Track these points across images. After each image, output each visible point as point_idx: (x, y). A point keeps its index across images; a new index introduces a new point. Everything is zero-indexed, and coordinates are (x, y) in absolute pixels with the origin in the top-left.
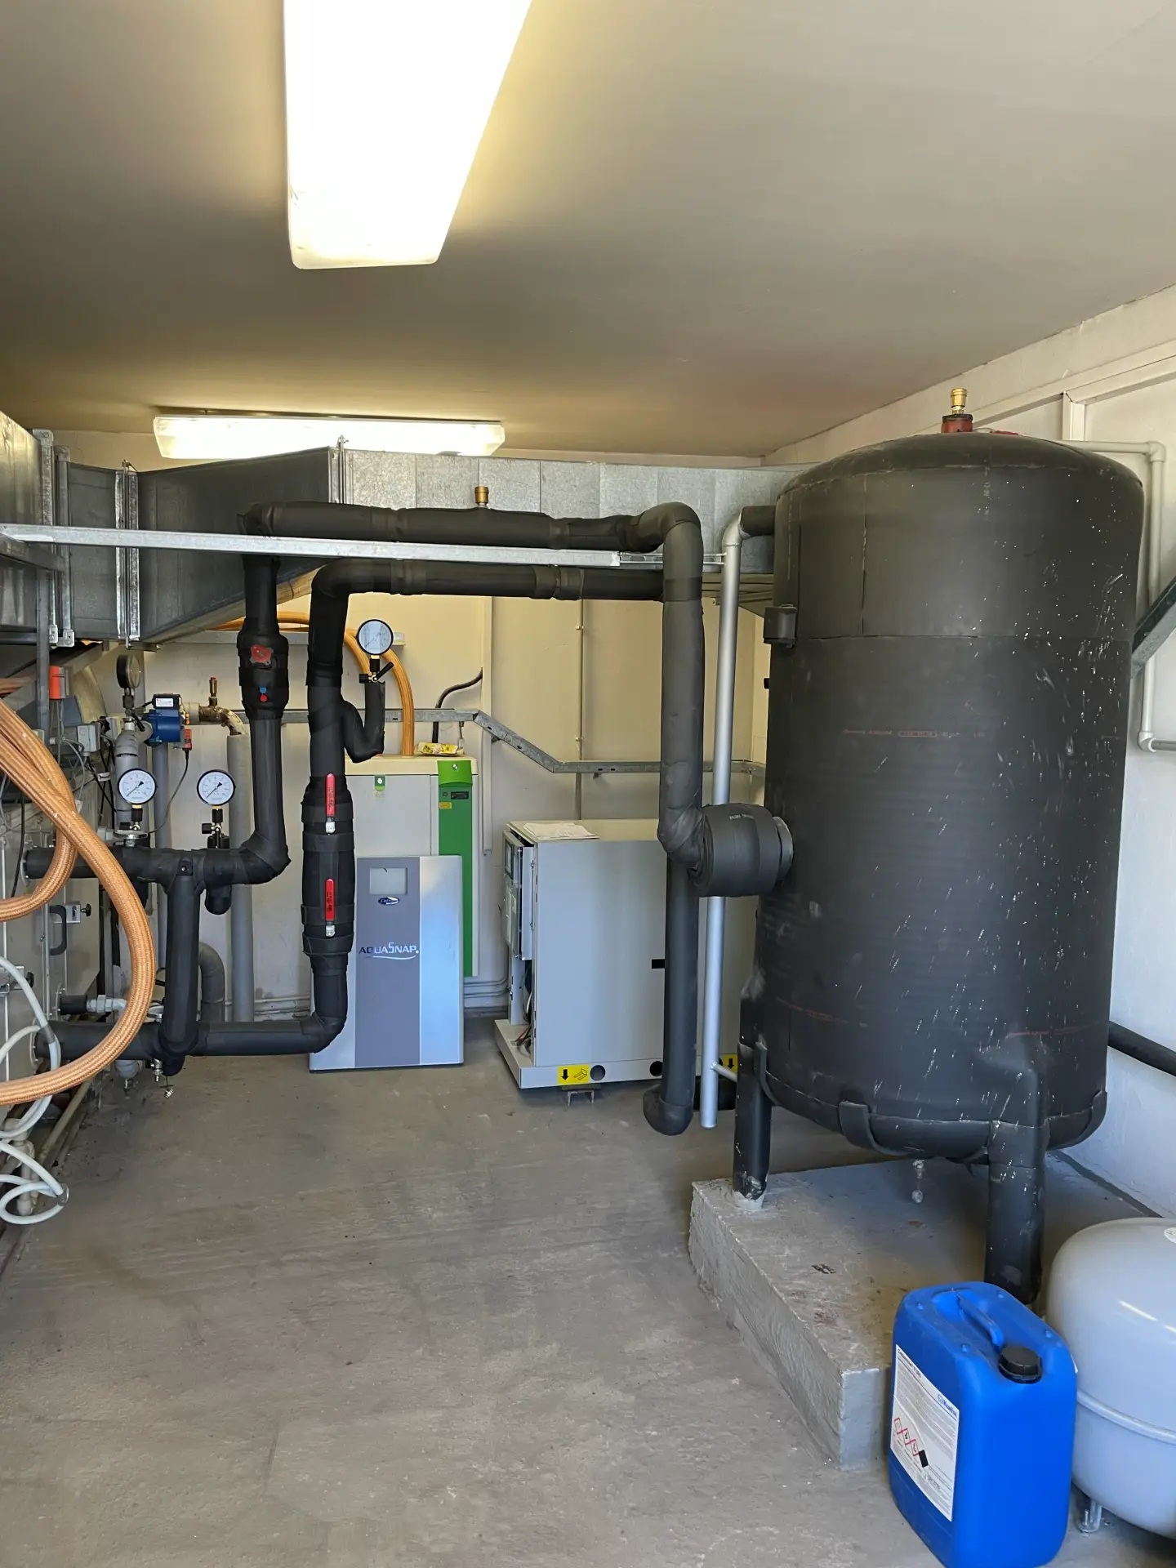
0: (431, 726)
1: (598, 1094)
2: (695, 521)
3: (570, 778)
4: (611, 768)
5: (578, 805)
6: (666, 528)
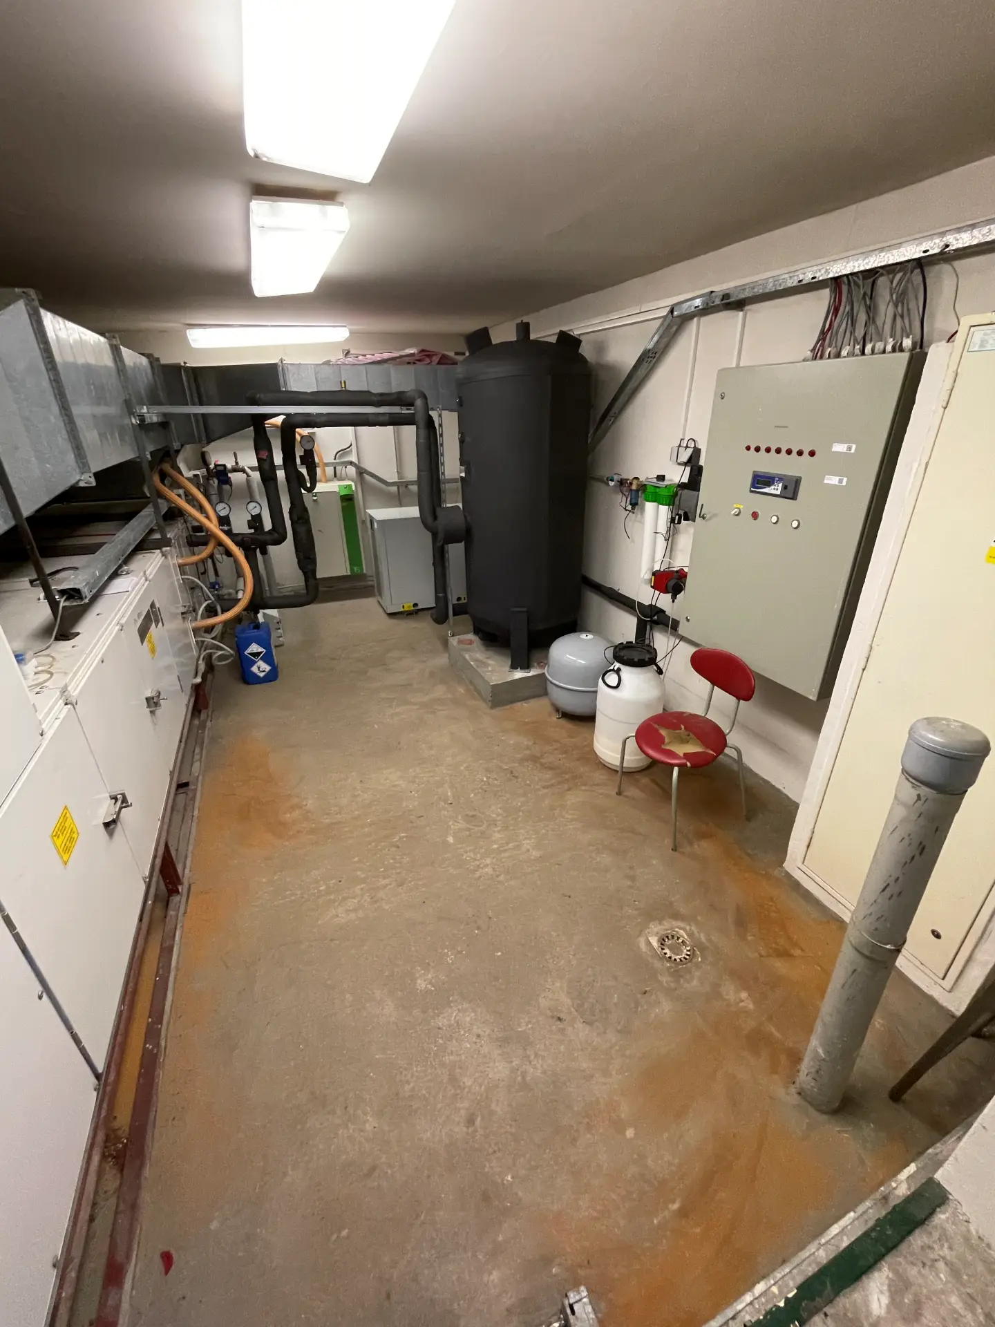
0: (333, 468)
1: (416, 613)
2: (425, 397)
3: (395, 489)
4: (412, 483)
5: (399, 501)
6: (414, 399)
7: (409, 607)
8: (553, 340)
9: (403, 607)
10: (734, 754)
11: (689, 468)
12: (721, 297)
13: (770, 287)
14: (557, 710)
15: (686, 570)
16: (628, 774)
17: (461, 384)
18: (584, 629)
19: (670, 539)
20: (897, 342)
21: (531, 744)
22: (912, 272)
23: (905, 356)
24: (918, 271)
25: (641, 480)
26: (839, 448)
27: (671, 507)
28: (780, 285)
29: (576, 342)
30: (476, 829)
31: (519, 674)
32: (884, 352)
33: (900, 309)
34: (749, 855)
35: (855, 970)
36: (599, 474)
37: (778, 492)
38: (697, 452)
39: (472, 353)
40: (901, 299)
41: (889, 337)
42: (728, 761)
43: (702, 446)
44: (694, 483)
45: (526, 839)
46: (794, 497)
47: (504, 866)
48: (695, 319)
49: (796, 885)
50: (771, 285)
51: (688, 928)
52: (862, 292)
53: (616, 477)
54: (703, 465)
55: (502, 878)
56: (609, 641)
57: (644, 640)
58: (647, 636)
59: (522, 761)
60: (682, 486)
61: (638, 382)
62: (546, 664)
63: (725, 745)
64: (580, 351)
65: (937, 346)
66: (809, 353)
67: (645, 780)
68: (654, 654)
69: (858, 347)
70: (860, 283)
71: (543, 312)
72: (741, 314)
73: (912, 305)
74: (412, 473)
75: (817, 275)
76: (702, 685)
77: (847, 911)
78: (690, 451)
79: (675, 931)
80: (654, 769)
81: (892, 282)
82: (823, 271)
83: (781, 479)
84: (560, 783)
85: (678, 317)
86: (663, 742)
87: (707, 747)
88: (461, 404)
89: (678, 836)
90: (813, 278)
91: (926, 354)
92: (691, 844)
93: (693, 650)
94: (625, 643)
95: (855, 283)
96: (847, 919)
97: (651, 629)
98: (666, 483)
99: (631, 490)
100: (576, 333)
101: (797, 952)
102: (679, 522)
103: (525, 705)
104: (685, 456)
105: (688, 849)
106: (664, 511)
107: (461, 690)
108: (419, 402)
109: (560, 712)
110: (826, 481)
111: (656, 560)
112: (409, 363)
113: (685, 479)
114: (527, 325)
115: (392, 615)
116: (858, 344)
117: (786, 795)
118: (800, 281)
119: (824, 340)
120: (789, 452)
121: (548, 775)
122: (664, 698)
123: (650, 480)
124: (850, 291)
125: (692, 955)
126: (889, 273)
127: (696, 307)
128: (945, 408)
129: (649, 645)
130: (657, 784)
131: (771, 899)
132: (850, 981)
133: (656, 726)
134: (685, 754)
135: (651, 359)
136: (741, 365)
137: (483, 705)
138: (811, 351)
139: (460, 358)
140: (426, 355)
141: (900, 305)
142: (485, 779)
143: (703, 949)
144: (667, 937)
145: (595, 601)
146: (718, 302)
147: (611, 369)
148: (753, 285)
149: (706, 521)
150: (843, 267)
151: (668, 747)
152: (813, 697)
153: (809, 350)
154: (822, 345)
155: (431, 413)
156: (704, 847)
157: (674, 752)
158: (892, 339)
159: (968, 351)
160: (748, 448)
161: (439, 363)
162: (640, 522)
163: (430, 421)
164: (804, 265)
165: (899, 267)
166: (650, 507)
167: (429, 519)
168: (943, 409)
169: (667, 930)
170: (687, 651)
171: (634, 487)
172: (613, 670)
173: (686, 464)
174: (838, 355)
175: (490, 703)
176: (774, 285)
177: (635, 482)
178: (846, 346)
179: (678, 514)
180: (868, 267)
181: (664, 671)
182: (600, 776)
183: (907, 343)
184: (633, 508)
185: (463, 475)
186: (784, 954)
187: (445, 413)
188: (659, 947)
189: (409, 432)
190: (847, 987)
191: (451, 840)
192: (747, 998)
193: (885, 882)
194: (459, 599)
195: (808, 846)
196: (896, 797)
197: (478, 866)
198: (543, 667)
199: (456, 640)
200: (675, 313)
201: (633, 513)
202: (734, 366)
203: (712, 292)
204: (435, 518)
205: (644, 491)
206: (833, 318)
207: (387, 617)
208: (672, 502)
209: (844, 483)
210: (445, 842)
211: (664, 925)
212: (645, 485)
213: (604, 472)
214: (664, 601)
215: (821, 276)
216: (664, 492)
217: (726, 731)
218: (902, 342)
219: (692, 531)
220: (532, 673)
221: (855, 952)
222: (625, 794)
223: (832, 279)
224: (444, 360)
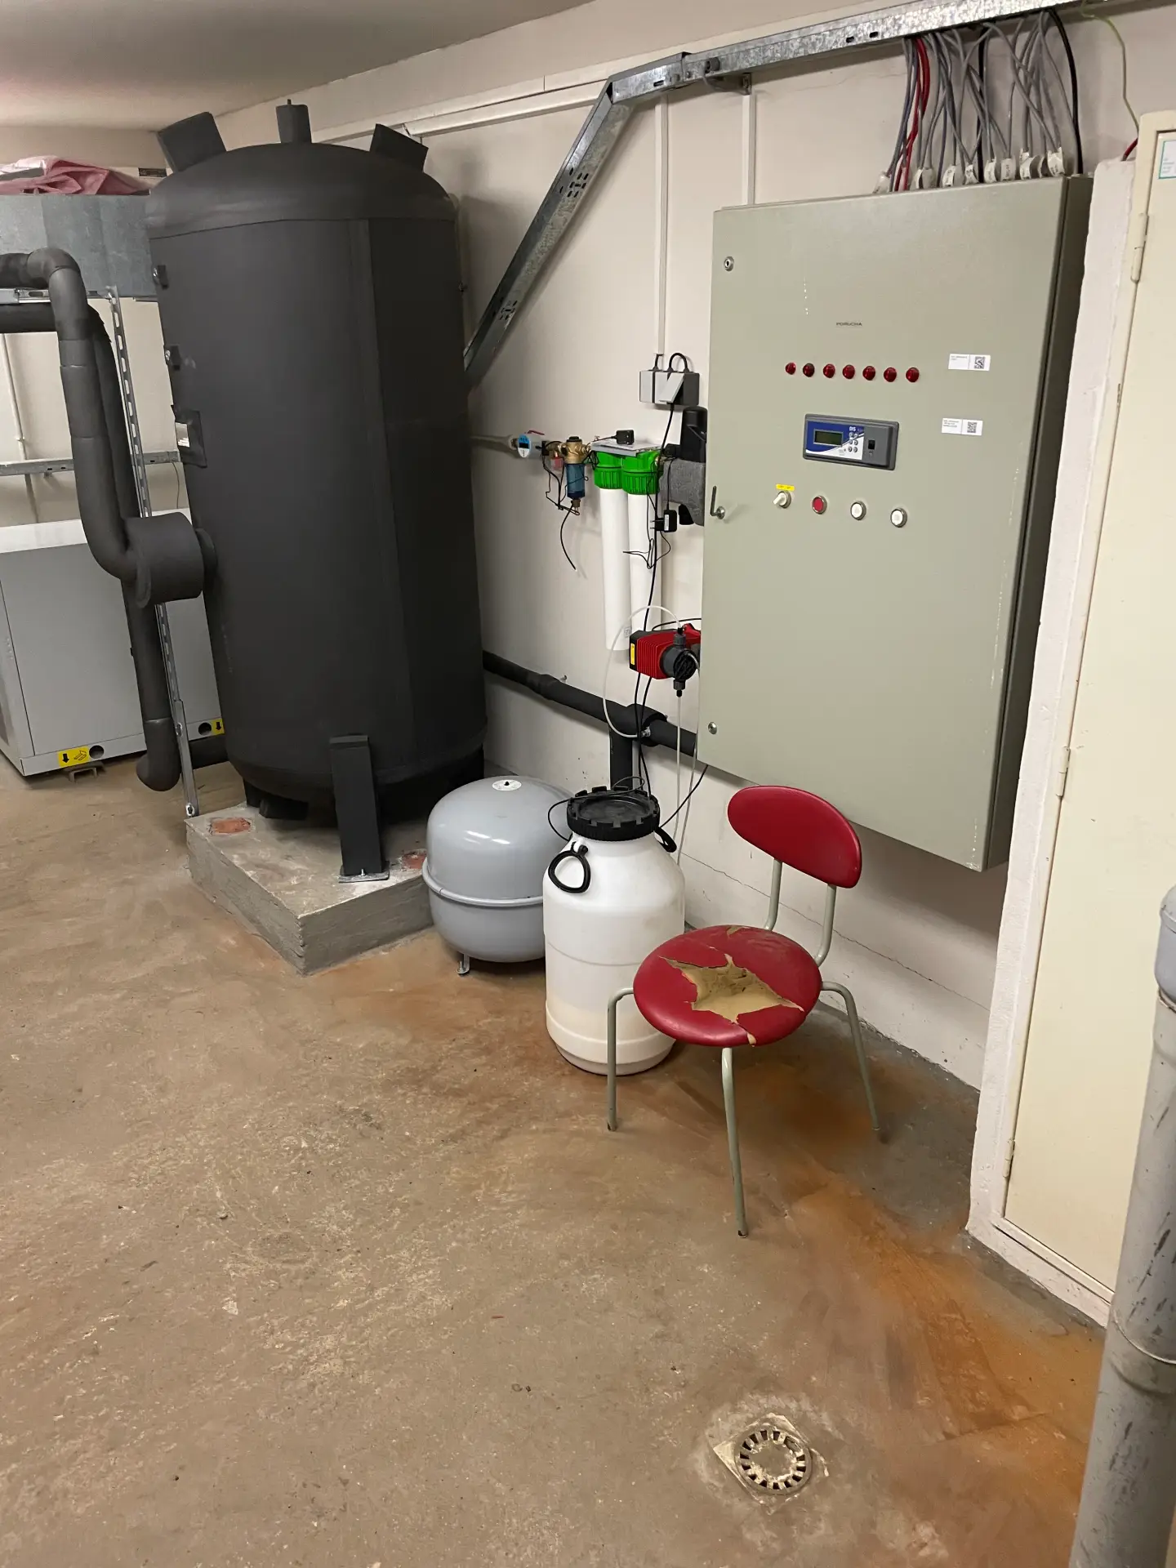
1: (100, 769)
2: (73, 266)
3: (19, 480)
4: (61, 465)
5: (34, 509)
6: (48, 273)
7: (80, 756)
8: (365, 144)
9: (66, 760)
10: (837, 1002)
11: (681, 415)
12: (703, 64)
13: (795, 49)
14: (460, 957)
15: (697, 625)
16: (629, 1078)
17: (159, 238)
18: (500, 771)
19: (659, 563)
20: (1038, 158)
21: (404, 1041)
22: (1044, 33)
23: (1055, 185)
24: (1054, 30)
25: (585, 443)
26: (961, 362)
27: (653, 497)
28: (814, 44)
29: (414, 151)
30: (293, 1268)
31: (363, 886)
32: (1018, 177)
33: (1033, 97)
34: (896, 1217)
35: (1130, 1425)
36: (497, 434)
37: (859, 456)
38: (691, 381)
39: (179, 167)
40: (1033, 80)
41: (1022, 150)
42: (830, 1019)
43: (700, 367)
44: (693, 445)
45: (415, 1270)
46: (889, 465)
47: (368, 1346)
48: (659, 108)
49: (996, 1266)
50: (796, 44)
51: (793, 1405)
52: (964, 66)
53: (533, 440)
54: (706, 407)
55: (364, 1378)
56: (555, 790)
57: (629, 783)
58: (635, 773)
59: (388, 1086)
60: (669, 452)
61: (556, 234)
62: (424, 855)
63: (819, 985)
64: (425, 170)
65: (1108, 167)
66: (883, 178)
67: (665, 1087)
68: (653, 808)
69: (969, 168)
70: (959, 46)
71: (336, 84)
72: (747, 98)
73: (1054, 91)
74: (58, 442)
75: (879, 29)
76: (756, 863)
77: (1099, 1301)
78: (677, 380)
79: (767, 1420)
80: (682, 1060)
81: (1013, 49)
82: (889, 21)
83: (860, 429)
84: (480, 1123)
85: (625, 102)
86: (693, 996)
87: (785, 996)
88: (163, 282)
89: (750, 1201)
90: (873, 35)
91: (1091, 181)
92: (777, 1212)
93: (733, 791)
94: (589, 791)
95: (948, 44)
96: (1103, 1321)
97: (641, 755)
98: (636, 447)
99: (567, 465)
100: (412, 132)
101: (1018, 1412)
102: (673, 528)
103: (382, 953)
104: (669, 389)
105: (771, 1226)
106: (640, 506)
107: (230, 940)
108: (59, 278)
109: (467, 959)
110: (945, 430)
111: (635, 608)
112: (28, 191)
113: (675, 439)
114: (302, 110)
115: (35, 780)
116: (971, 163)
117: (951, 1075)
118: (849, 40)
119: (908, 152)
120: (869, 374)
121: (452, 1109)
122: (684, 902)
123: (603, 443)
124: (941, 62)
125: (809, 1467)
126: (1007, 30)
127: (655, 85)
128: (1137, 282)
129: (640, 792)
130: (689, 1090)
131: (953, 1306)
132: (1123, 1452)
133: (674, 964)
134: (742, 1018)
135: (577, 189)
136: (757, 202)
137: (284, 968)
138: (887, 175)
139: (152, 181)
140: (67, 173)
141: (1033, 89)
142: (304, 1145)
143: (829, 1447)
144: (753, 1437)
145: (516, 707)
146: (697, 74)
147: (492, 208)
148: (763, 43)
149: (727, 521)
150: (925, 17)
151: (704, 1008)
152: (975, 864)
153: (884, 173)
154: (907, 164)
155: (91, 302)
156: (804, 1217)
157: (719, 1017)
158: (1028, 154)
159: (1160, 178)
160: (791, 369)
161: (101, 191)
162: (593, 532)
163: (92, 324)
164: (854, 10)
165: (1021, 21)
166: (609, 498)
167: (112, 546)
168: (1134, 285)
169: (750, 1421)
170: (717, 796)
171: (572, 459)
172: (571, 853)
173: (672, 406)
174: (937, 183)
175: (301, 964)
176: (803, 45)
177: (573, 447)
178: (948, 166)
179: (667, 512)
180: (968, 19)
181: (677, 842)
182: (568, 1093)
183: (1056, 161)
184: (576, 503)
185: (185, 442)
186: (992, 1421)
187: (126, 303)
188: (737, 1464)
189: (42, 348)
190: (1119, 1463)
191: (232, 1308)
192: (933, 1537)
193: (1160, 1228)
194: (205, 728)
195: (1008, 1179)
196: (1157, 1049)
197: (306, 1359)
198: (417, 864)
199: (207, 825)
200: (617, 95)
201: (576, 513)
202: (745, 202)
203: (684, 54)
204: (126, 543)
205: (594, 465)
206: (920, 112)
207: (22, 785)
208: (652, 485)
209: (979, 432)
210: (219, 1316)
211: (740, 1410)
212: (595, 453)
213: (504, 427)
214: (660, 695)
215: (887, 32)
216: (635, 468)
217: (817, 955)
218: (1045, 162)
219: (699, 543)
220: (395, 878)
221: (1126, 1388)
222: (627, 1124)
223: (907, 37)
224: (113, 184)
